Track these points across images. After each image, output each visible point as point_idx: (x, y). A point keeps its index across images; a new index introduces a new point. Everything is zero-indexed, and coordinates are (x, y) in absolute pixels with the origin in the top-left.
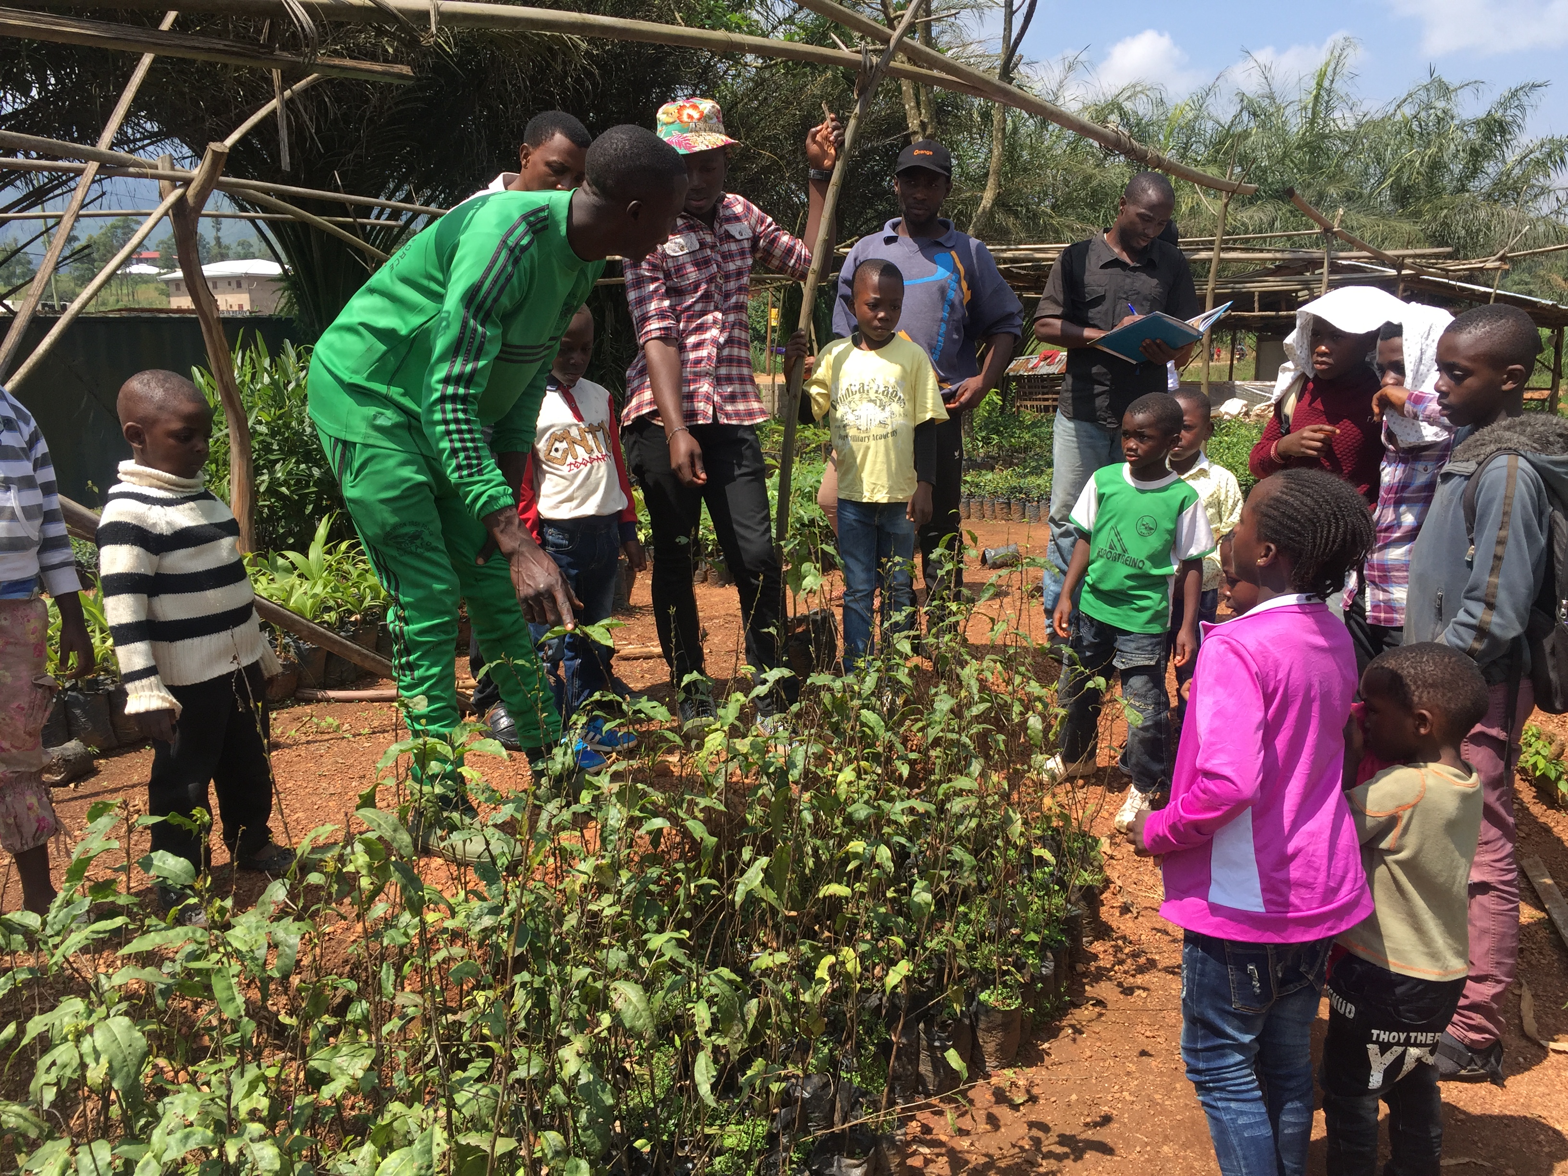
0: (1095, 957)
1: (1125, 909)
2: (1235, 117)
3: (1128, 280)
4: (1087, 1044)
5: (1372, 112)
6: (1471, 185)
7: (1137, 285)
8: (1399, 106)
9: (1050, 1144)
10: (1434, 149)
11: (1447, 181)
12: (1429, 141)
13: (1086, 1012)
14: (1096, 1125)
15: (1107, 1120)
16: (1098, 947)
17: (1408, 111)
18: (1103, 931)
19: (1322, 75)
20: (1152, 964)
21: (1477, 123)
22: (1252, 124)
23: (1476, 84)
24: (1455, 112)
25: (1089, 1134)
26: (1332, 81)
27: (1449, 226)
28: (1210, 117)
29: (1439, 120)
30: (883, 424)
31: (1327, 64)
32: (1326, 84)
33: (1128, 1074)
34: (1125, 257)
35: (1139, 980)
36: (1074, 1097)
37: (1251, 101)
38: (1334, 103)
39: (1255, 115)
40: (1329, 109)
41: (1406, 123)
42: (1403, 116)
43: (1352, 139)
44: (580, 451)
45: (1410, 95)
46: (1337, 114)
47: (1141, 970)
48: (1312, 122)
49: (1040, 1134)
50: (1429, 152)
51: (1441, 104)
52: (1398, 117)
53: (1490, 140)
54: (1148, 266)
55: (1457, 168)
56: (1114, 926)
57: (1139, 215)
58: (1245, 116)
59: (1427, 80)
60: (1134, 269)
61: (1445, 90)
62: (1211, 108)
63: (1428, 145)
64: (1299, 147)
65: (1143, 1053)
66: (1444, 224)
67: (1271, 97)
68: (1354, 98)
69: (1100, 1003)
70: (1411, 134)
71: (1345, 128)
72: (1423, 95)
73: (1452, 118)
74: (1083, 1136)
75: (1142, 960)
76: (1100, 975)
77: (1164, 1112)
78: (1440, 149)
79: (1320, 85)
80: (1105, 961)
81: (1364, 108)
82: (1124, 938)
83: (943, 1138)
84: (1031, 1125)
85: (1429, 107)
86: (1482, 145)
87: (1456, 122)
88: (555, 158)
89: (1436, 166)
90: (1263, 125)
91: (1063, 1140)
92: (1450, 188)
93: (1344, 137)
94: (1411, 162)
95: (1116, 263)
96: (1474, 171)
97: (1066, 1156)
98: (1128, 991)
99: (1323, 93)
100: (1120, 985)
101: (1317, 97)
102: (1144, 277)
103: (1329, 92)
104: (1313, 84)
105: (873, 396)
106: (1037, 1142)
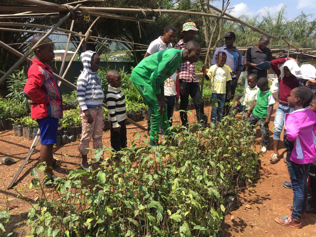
0: (261, 172)
1: (265, 165)
2: (262, 21)
3: (260, 55)
4: (263, 185)
5: (290, 20)
6: (310, 35)
7: (262, 56)
8: (295, 19)
9: (260, 198)
10: (303, 28)
11: (305, 34)
12: (301, 26)
13: (261, 180)
14: (267, 196)
15: (269, 195)
16: (261, 171)
17: (297, 20)
18: (262, 168)
19: (280, 13)
20: (271, 173)
21: (311, 23)
22: (266, 23)
23: (311, 15)
24: (307, 20)
25: (266, 197)
26: (282, 14)
27: (306, 43)
28: (257, 22)
29: (304, 22)
30: (223, 80)
31: (281, 11)
32: (281, 15)
33: (271, 189)
34: (260, 50)
35: (269, 175)
36: (262, 192)
37: (266, 18)
38: (282, 19)
39: (267, 21)
40: (281, 20)
41: (297, 23)
42: (296, 21)
43: (286, 26)
44: (169, 85)
45: (298, 17)
46: (283, 21)
47: (269, 174)
48: (278, 22)
49: (258, 197)
50: (302, 28)
51: (304, 19)
52: (295, 21)
53: (314, 26)
54: (264, 52)
55: (307, 32)
56: (263, 167)
57: (263, 43)
58: (264, 21)
59: (301, 14)
60: (261, 53)
61: (305, 16)
62: (257, 20)
63: (301, 27)
64: (275, 28)
65: (273, 186)
66: (305, 43)
67: (270, 17)
68: (286, 17)
69: (263, 179)
70: (298, 25)
71: (284, 24)
72: (300, 17)
73: (306, 22)
74: (265, 197)
75: (269, 173)
76: (262, 175)
77: (278, 194)
78: (304, 28)
79: (279, 15)
80: (263, 173)
81: (288, 20)
82: (265, 169)
83: (242, 197)
84: (256, 195)
85: (301, 19)
86: (312, 27)
87: (307, 22)
88: (170, 34)
89: (303, 31)
90: (268, 23)
91: (262, 198)
92: (306, 36)
93: (285, 25)
94: (298, 30)
95: (258, 52)
96: (310, 32)
97: (263, 200)
98: (268, 177)
99: (280, 16)
100: (266, 176)
101: (279, 17)
102: (263, 54)
103: (281, 16)
104: (278, 15)
105: (222, 75)
106: (258, 198)
